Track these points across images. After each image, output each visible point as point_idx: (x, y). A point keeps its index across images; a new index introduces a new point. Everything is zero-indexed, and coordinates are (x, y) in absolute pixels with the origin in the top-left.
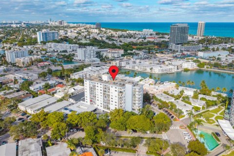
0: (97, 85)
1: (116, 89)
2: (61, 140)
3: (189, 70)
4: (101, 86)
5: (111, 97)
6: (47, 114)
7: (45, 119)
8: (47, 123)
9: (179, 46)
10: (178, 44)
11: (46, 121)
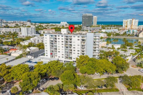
0: (59, 37)
1: (79, 38)
2: (33, 91)
3: (103, 38)
4: (62, 38)
5: (73, 46)
6: (10, 68)
7: (8, 72)
8: (12, 76)
9: (89, 27)
10: (88, 26)
11: (9, 74)
